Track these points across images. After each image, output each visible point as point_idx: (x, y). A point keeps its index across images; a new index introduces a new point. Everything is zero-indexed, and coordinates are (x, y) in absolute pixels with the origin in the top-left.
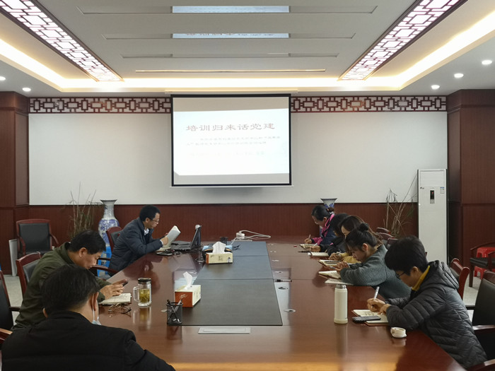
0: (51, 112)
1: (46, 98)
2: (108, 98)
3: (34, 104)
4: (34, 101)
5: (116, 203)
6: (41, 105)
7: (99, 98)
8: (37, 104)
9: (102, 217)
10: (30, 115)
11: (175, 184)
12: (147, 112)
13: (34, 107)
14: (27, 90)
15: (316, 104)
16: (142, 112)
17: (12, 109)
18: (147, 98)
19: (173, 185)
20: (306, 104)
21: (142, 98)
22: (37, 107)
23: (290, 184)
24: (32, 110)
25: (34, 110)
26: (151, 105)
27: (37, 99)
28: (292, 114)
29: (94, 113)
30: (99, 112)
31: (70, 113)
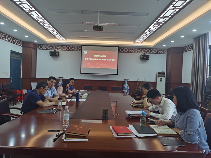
0: (44, 49)
1: (43, 45)
2: (62, 45)
4: (39, 46)
6: (41, 47)
7: (59, 45)
10: (37, 50)
11: (81, 73)
12: (74, 51)
14: (36, 41)
15: (126, 50)
16: (72, 50)
17: (31, 47)
18: (74, 46)
20: (123, 50)
21: (72, 46)
23: (117, 74)
25: (39, 48)
26: (75, 48)
28: (119, 53)
29: (58, 50)
30: (59, 50)
31: (50, 50)
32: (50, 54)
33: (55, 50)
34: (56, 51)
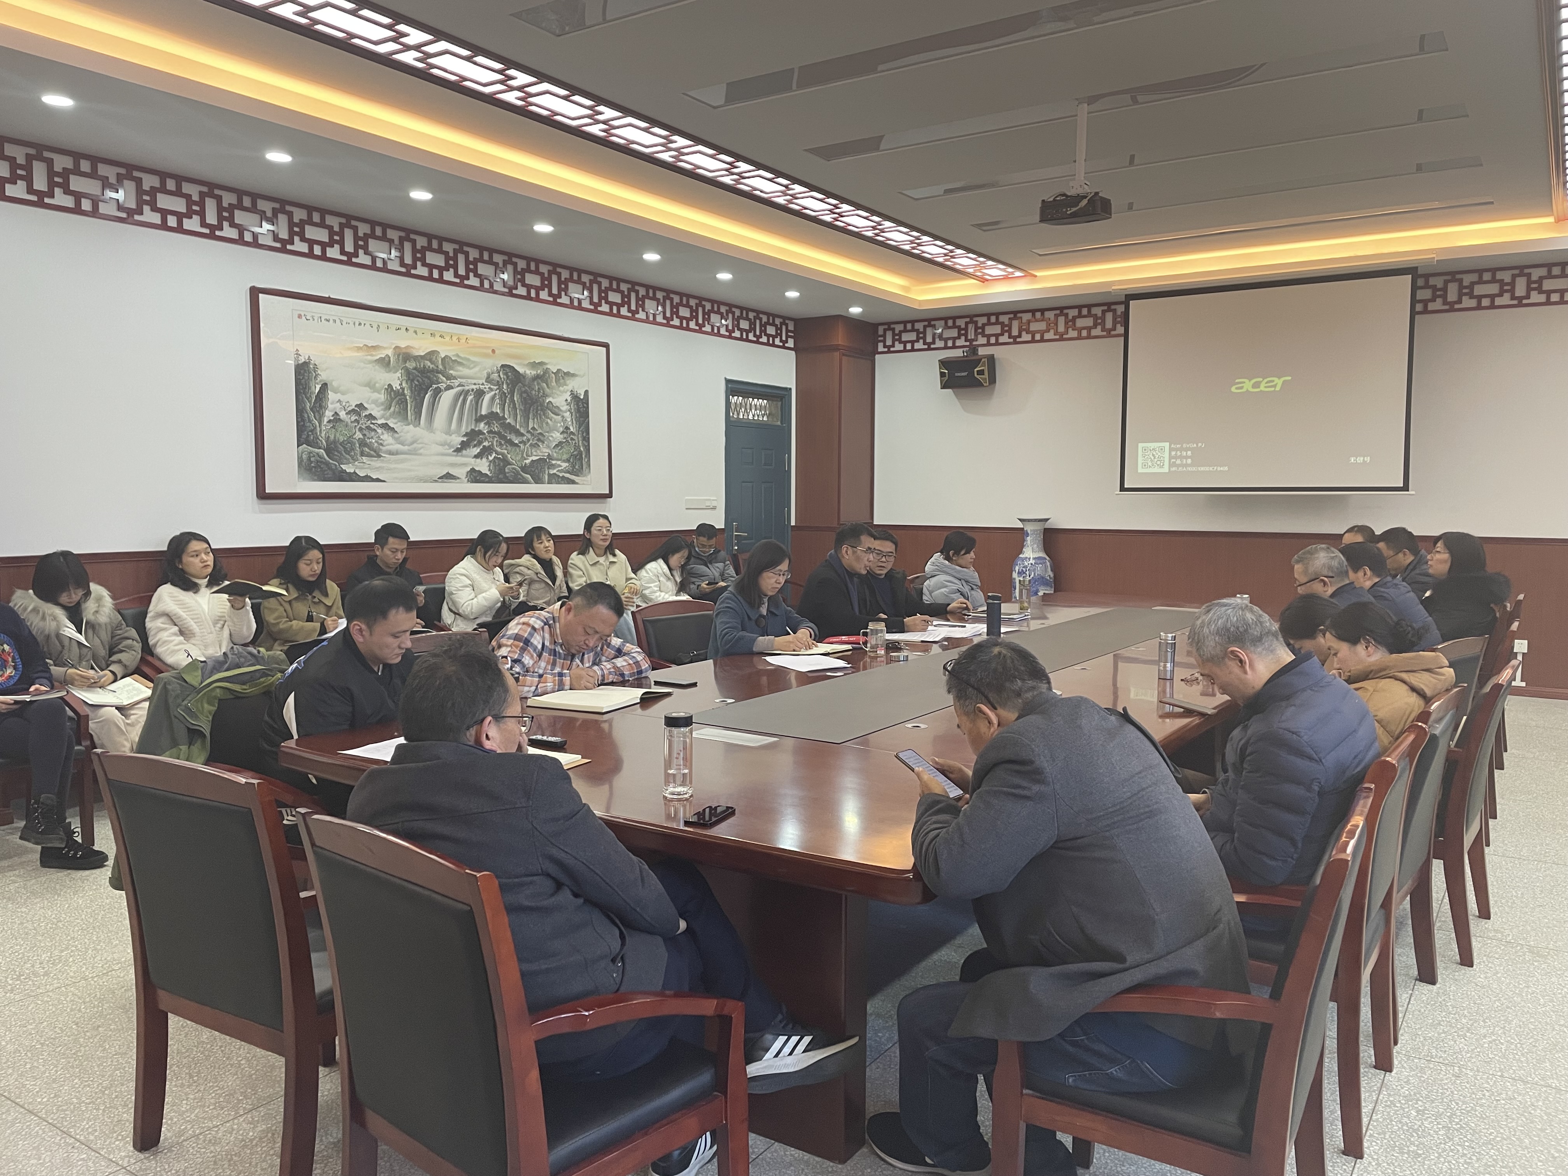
0: (913, 350)
1: (905, 323)
2: (1015, 313)
3: (884, 336)
4: (885, 330)
5: (1048, 525)
6: (897, 338)
7: (997, 315)
8: (889, 335)
9: (1021, 552)
10: (877, 356)
11: (1126, 486)
12: (1089, 337)
13: (884, 341)
14: (855, 310)
15: (1506, 288)
16: (1079, 338)
17: (836, 348)
18: (1089, 307)
19: (1122, 488)
20: (1479, 290)
21: (1080, 307)
22: (889, 342)
23: (1405, 488)
24: (881, 348)
25: (885, 346)
26: (1099, 321)
27: (889, 326)
28: (1417, 317)
29: (989, 344)
30: (997, 343)
31: (946, 347)
32: (942, 375)
33: (974, 350)
34: (982, 351)
